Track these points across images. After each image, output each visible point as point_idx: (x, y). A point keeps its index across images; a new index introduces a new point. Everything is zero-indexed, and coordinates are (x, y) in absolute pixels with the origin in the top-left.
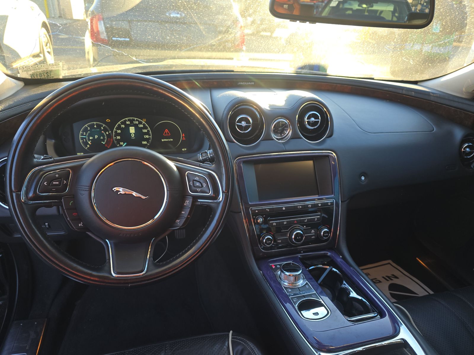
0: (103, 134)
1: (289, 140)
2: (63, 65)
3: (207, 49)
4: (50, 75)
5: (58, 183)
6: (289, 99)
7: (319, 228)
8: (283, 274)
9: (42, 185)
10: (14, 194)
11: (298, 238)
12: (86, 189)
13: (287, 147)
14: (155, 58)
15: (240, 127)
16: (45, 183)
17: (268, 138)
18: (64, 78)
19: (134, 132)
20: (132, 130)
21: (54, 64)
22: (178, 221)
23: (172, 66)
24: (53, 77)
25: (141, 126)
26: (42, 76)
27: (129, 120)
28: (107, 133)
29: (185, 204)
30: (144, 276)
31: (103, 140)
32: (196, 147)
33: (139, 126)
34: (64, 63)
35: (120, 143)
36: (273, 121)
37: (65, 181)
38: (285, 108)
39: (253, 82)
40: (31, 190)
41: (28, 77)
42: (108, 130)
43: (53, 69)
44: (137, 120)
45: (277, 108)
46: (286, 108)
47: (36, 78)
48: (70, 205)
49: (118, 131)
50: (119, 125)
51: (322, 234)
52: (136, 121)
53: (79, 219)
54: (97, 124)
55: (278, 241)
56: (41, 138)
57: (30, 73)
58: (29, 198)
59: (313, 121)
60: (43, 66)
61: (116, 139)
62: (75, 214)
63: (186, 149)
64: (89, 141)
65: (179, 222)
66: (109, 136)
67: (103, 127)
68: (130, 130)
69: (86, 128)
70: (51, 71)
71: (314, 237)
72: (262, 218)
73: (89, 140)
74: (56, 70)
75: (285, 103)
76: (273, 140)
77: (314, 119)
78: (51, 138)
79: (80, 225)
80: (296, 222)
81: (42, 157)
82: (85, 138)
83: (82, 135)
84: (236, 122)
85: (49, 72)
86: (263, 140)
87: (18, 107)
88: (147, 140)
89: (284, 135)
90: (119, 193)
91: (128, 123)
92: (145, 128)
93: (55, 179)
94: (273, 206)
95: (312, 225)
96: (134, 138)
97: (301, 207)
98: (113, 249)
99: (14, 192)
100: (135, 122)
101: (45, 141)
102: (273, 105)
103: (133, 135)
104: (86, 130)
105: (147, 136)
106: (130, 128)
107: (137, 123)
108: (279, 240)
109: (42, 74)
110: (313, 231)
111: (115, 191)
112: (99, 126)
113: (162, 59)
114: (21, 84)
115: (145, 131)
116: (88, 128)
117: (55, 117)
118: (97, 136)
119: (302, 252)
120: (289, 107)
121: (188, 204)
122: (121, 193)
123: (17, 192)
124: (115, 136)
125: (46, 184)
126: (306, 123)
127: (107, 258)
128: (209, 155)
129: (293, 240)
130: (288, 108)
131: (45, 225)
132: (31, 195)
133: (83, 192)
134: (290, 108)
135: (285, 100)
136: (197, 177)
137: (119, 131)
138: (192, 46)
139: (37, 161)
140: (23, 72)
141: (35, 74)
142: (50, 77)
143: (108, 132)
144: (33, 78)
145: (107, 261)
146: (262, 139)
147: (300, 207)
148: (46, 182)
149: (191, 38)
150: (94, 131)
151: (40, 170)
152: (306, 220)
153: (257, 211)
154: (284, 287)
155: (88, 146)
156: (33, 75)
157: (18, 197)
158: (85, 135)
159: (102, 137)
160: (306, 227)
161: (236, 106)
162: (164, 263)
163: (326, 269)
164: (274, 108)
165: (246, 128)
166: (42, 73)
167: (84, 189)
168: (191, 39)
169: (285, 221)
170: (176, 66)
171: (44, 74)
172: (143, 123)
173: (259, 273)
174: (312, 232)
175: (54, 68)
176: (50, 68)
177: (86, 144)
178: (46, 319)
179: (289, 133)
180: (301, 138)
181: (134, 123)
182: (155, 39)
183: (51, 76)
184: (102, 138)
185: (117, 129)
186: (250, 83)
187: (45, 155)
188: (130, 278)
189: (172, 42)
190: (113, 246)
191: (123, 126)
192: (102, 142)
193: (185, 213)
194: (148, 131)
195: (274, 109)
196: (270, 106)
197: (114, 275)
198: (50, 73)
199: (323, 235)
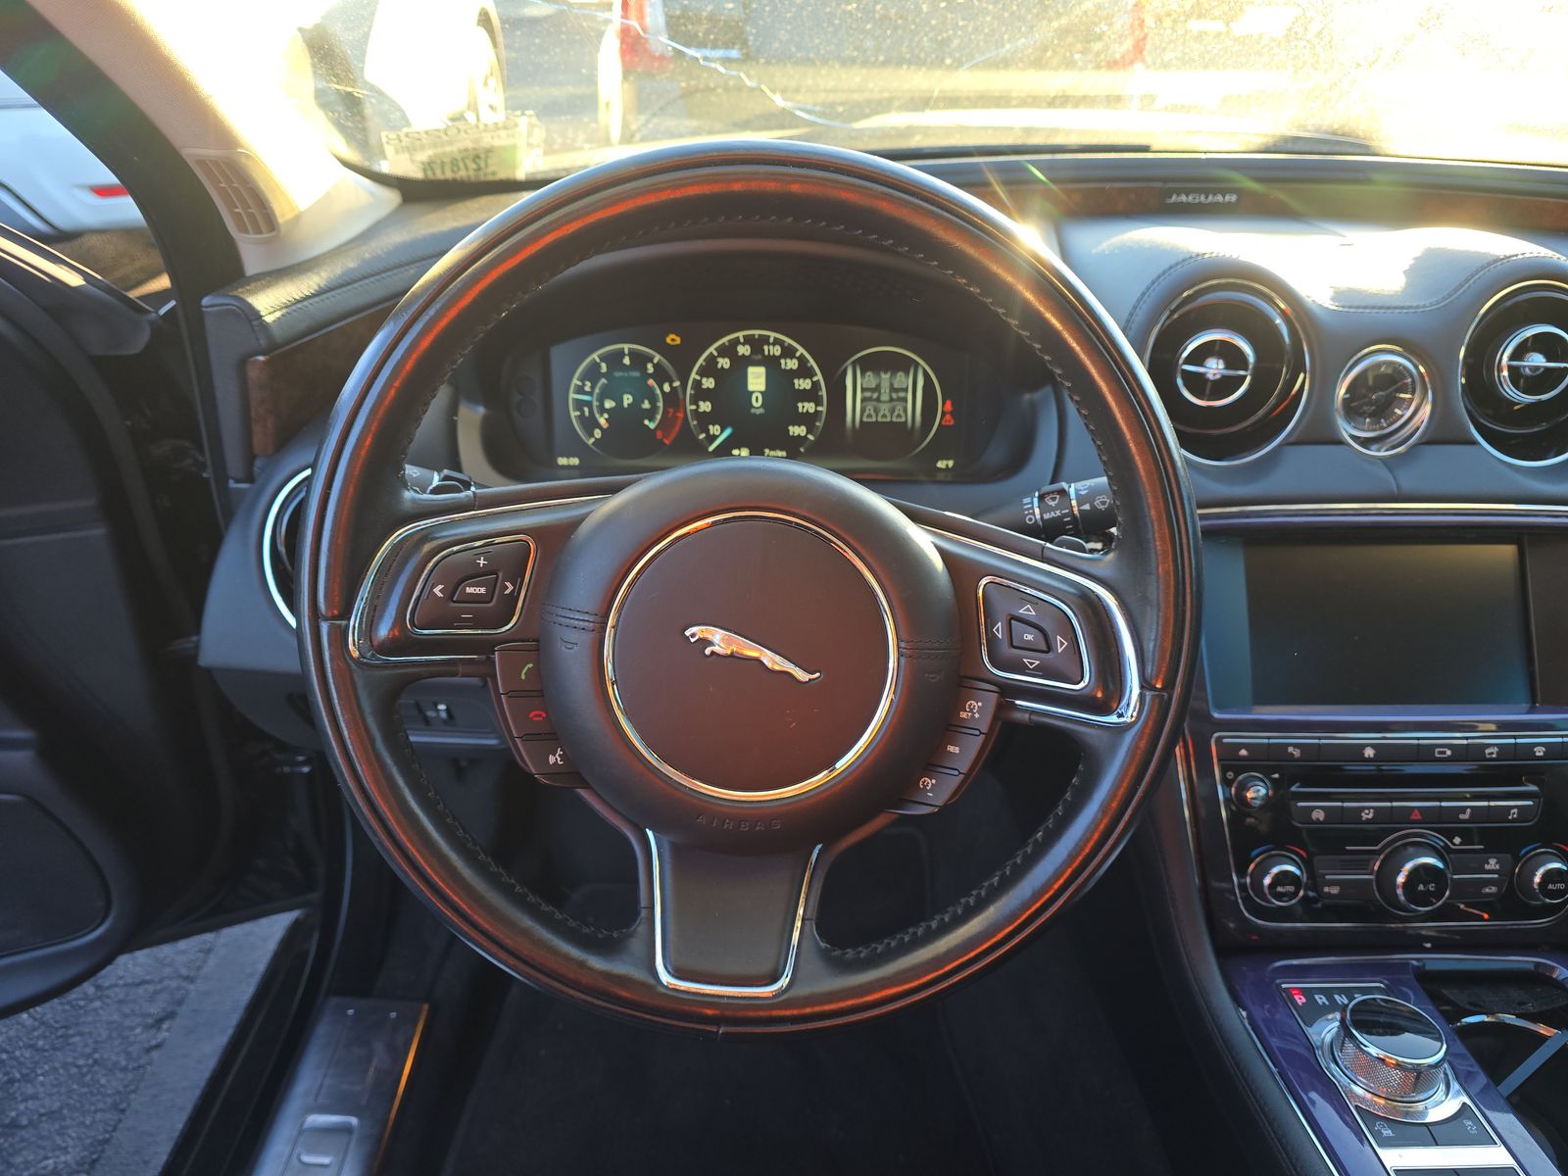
0: (651, 390)
1: (1415, 446)
2: (532, 126)
3: (1068, 54)
4: (487, 166)
5: (483, 590)
6: (1425, 268)
7: (1524, 851)
8: (1349, 1046)
9: (424, 596)
10: (324, 627)
11: (1421, 887)
12: (586, 624)
13: (1408, 481)
14: (856, 97)
15: (1197, 383)
16: (437, 590)
17: (1321, 435)
18: (531, 178)
19: (763, 388)
20: (756, 379)
21: (500, 125)
22: (930, 782)
23: (910, 131)
24: (494, 173)
25: (792, 364)
26: (459, 169)
27: (748, 340)
28: (667, 388)
29: (963, 715)
30: (784, 1001)
31: (651, 417)
32: (995, 454)
33: (783, 366)
34: (534, 120)
35: (711, 427)
36: (1351, 362)
37: (508, 584)
38: (1408, 304)
39: (1231, 191)
40: (387, 614)
41: (414, 172)
42: (671, 377)
43: (497, 143)
44: (777, 342)
45: (1371, 302)
46: (1415, 304)
47: (439, 176)
48: (523, 677)
49: (704, 380)
50: (712, 360)
51: (1537, 879)
52: (774, 344)
53: (551, 736)
54: (632, 354)
55: (1326, 889)
56: (443, 395)
57: (423, 156)
58: (375, 643)
59: (1537, 368)
60: (466, 132)
61: (696, 413)
62: (536, 716)
63: (951, 463)
64: (602, 415)
65: (935, 791)
66: (673, 400)
67: (655, 366)
68: (751, 380)
69: (595, 366)
70: (489, 151)
71: (1494, 889)
72: (1263, 781)
73: (602, 410)
74: (505, 148)
75: (1407, 283)
76: (1341, 442)
77: (1545, 360)
78: (474, 400)
79: (552, 759)
80: (1419, 817)
81: (436, 480)
82: (589, 404)
83: (580, 390)
84: (1181, 361)
85: (483, 156)
86: (1298, 441)
87: (372, 279)
88: (808, 420)
89: (1389, 425)
90: (708, 651)
91: (744, 350)
92: (804, 371)
93: (474, 575)
94: (1319, 738)
95: (1495, 836)
96: (762, 411)
97: (1449, 753)
98: (668, 867)
99: (326, 619)
100: (771, 347)
101: (453, 410)
102: (1351, 291)
103: (757, 401)
104: (592, 374)
105: (809, 407)
106: (751, 370)
107: (777, 351)
108: (1332, 883)
109: (461, 165)
110: (1492, 861)
111: (693, 640)
112: (639, 360)
113: (880, 102)
114: (391, 198)
115: (804, 384)
116: (600, 367)
117: (489, 327)
118: (630, 397)
119: (1428, 945)
120: (1427, 302)
121: (977, 716)
122: (716, 649)
123: (334, 618)
124: (695, 401)
125: (440, 595)
126: (1505, 373)
127: (643, 903)
128: (1074, 503)
129: (1399, 891)
130: (1422, 303)
131: (438, 711)
132: (383, 631)
133: (573, 636)
134: (1431, 304)
135: (1405, 272)
136: (1031, 602)
137: (709, 383)
138: (1009, 41)
139: (414, 500)
140: (397, 152)
141: (439, 161)
142: (485, 175)
143: (671, 386)
144: (430, 176)
145: (644, 913)
146: (1291, 440)
147: (1444, 753)
148: (441, 587)
149: (1015, 8)
150: (622, 378)
151: (425, 536)
152: (1469, 810)
153: (1243, 752)
154: (1356, 1107)
155: (598, 433)
156: (429, 165)
157: (340, 637)
158: (590, 394)
159: (646, 402)
160: (1461, 844)
161: (1185, 294)
162: (862, 955)
163: (1544, 1039)
164: (1356, 304)
165: (1226, 385)
166: (459, 158)
167: (577, 622)
168: (1013, 13)
169: (1369, 808)
170: (926, 131)
171: (467, 161)
172: (798, 354)
173: (1235, 1020)
174: (1487, 867)
175: (500, 140)
176: (487, 141)
177: (590, 424)
178: (426, 1007)
179: (1416, 412)
180: (1474, 443)
181: (766, 353)
182: (871, 15)
183: (491, 169)
184: (646, 405)
185: (703, 373)
186: (1219, 198)
187: (446, 472)
188: (726, 1001)
189: (933, 28)
190: (667, 855)
191: (724, 363)
192: (646, 422)
193: (963, 753)
194: (815, 385)
195: (1358, 307)
196: (1338, 296)
197: (665, 978)
198: (487, 157)
199: (1539, 884)
